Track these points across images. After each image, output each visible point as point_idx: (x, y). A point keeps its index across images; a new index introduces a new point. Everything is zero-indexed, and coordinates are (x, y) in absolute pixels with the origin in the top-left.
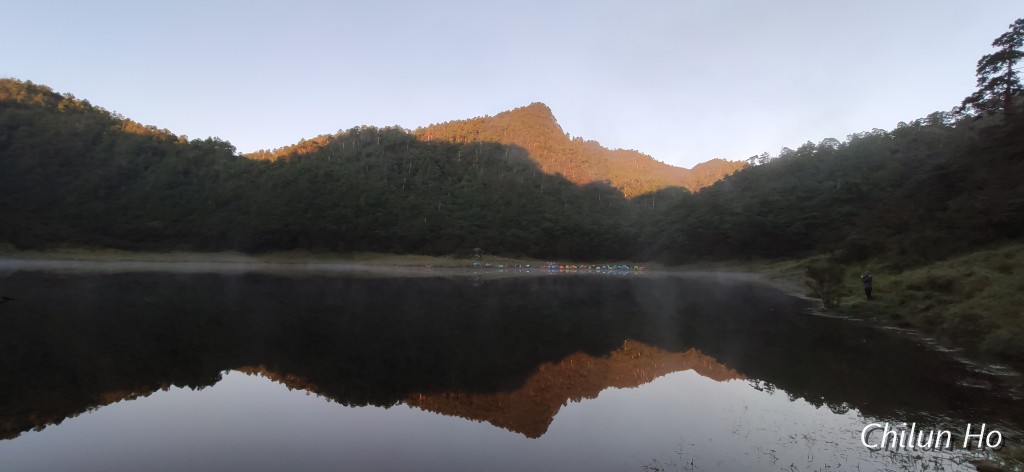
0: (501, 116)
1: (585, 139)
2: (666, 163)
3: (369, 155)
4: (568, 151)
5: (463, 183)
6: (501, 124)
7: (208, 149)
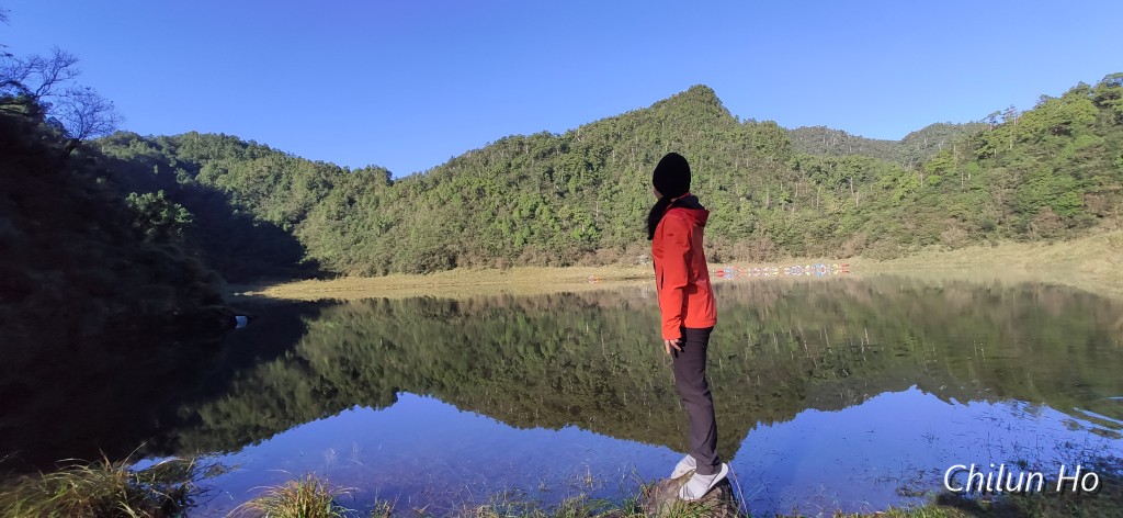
0: (657, 106)
1: (759, 121)
2: (865, 136)
3: (519, 166)
4: (738, 137)
5: (621, 184)
6: (657, 115)
7: (368, 176)
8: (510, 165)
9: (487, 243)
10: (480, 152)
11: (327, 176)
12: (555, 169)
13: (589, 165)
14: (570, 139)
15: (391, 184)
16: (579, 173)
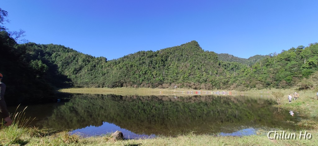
0: (182, 45)
1: (210, 51)
3: (143, 59)
4: (204, 55)
5: (171, 66)
6: (182, 48)
7: (100, 59)
8: (140, 59)
9: (132, 80)
10: (133, 55)
11: (89, 59)
12: (153, 61)
13: (162, 60)
14: (158, 53)
15: (106, 62)
16: (159, 62)
